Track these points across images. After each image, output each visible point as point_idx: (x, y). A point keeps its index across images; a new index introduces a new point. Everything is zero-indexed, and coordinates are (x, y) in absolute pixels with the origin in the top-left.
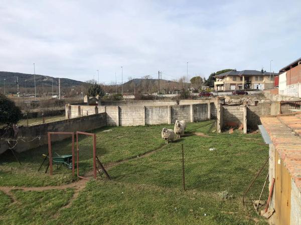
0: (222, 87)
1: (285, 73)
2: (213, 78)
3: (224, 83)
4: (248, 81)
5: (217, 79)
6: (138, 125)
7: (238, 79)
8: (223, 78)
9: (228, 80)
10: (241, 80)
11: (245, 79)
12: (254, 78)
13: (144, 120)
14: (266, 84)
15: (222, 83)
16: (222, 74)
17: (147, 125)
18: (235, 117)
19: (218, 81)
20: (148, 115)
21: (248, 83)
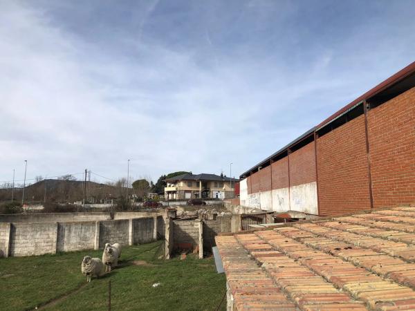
0: (175, 195)
1: (246, 180)
2: (163, 181)
3: (177, 189)
4: (206, 188)
5: (168, 184)
6: (43, 252)
7: (194, 184)
8: (175, 182)
9: (182, 185)
10: (198, 186)
11: (203, 186)
12: (213, 185)
13: (55, 244)
14: (226, 192)
15: (174, 189)
16: (175, 178)
17: (60, 253)
18: (189, 236)
19: (170, 186)
20: (63, 236)
21: (206, 191)
